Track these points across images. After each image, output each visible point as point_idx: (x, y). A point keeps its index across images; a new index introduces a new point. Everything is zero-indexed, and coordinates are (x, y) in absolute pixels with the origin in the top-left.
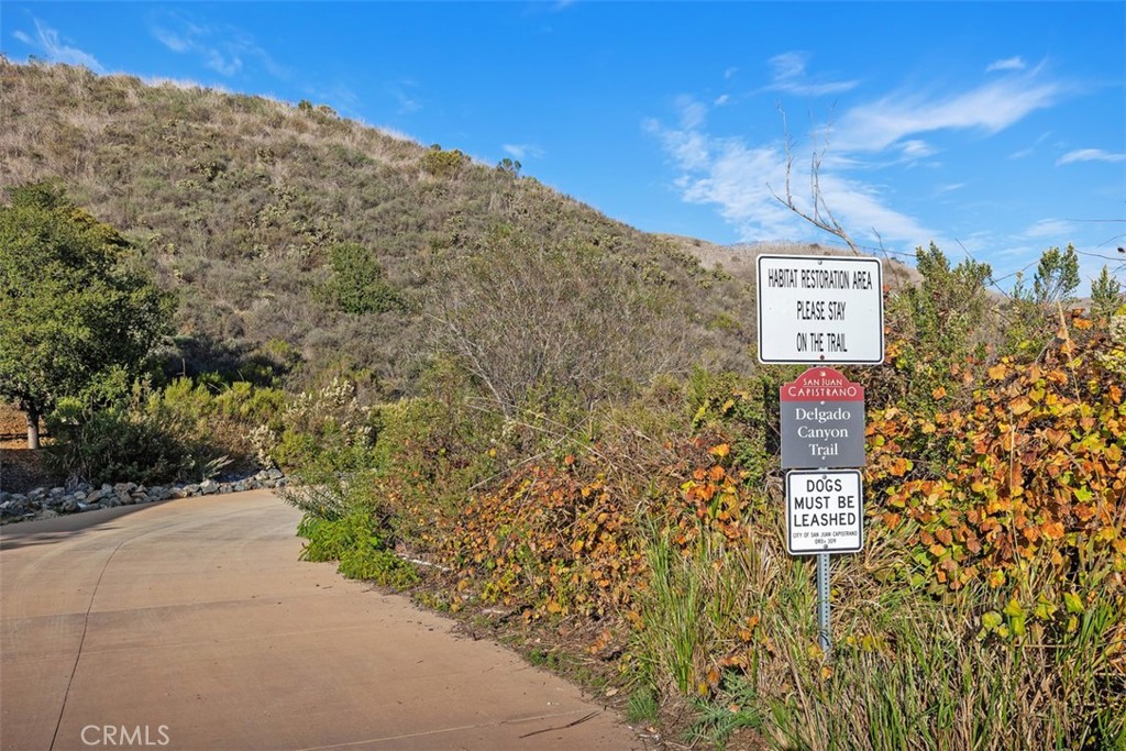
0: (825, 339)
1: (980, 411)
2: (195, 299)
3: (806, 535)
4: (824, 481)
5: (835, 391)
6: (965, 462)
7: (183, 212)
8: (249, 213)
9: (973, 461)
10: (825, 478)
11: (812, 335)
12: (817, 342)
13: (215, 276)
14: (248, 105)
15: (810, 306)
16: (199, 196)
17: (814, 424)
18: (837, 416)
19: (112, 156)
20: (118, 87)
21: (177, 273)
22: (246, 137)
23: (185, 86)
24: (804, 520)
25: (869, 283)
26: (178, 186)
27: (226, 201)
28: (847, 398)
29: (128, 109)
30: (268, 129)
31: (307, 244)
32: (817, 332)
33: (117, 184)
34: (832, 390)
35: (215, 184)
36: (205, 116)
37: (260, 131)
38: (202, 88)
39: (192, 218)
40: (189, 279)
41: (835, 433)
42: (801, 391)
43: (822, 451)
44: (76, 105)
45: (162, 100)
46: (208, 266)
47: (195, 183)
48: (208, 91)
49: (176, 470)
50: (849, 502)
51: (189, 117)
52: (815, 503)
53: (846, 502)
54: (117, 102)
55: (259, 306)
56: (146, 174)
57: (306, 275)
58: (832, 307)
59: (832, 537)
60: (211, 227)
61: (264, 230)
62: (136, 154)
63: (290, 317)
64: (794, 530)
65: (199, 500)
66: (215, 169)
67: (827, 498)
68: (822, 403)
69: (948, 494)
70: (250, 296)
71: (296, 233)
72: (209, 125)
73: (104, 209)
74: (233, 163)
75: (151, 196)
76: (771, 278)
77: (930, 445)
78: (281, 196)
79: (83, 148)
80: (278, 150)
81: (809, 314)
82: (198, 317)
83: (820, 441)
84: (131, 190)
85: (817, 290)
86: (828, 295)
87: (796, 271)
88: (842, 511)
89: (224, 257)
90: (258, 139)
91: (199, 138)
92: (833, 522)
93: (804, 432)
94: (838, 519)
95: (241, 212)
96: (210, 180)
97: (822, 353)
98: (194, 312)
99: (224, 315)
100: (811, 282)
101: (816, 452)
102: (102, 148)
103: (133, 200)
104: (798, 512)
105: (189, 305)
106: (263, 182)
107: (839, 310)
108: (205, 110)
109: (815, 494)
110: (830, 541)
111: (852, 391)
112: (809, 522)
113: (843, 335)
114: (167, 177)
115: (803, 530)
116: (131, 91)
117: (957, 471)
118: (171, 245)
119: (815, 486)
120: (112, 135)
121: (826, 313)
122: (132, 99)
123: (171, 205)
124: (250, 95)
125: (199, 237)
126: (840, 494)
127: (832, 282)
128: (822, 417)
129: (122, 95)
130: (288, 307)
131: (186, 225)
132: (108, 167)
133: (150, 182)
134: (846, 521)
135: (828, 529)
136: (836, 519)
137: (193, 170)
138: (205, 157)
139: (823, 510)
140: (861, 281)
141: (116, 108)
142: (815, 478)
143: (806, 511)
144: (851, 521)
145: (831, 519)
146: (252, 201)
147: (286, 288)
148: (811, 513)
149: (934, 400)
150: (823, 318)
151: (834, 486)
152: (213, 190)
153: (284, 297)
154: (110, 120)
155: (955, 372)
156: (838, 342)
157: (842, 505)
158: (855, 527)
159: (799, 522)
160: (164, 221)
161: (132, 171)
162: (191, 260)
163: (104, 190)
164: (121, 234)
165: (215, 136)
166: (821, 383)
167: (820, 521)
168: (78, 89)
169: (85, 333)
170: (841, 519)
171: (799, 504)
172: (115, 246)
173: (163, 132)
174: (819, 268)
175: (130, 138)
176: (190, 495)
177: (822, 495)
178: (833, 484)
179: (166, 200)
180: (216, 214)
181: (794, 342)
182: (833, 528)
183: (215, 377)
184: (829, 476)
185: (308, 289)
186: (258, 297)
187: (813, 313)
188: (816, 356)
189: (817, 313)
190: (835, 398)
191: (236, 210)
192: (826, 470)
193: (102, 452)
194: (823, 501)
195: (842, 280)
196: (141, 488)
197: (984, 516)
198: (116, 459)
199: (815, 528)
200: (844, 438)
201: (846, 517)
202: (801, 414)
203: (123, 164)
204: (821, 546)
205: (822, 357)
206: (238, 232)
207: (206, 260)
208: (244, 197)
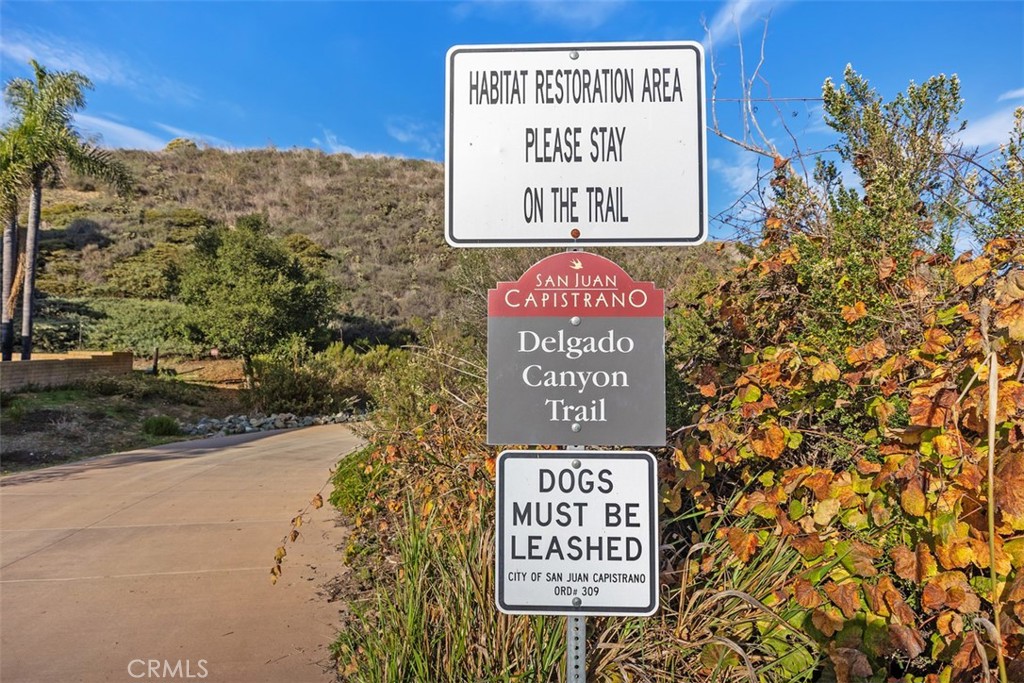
0: (582, 198)
1: (932, 340)
2: (369, 291)
3: (536, 577)
4: (576, 472)
5: (601, 298)
6: (893, 442)
7: (366, 235)
8: (408, 234)
9: (911, 440)
10: (578, 466)
11: (555, 190)
12: (564, 204)
13: (383, 276)
14: (415, 165)
15: (551, 138)
16: (378, 224)
17: (558, 362)
18: (606, 345)
19: (328, 203)
20: (337, 160)
21: (359, 274)
22: (411, 186)
23: (377, 156)
24: (531, 547)
25: (677, 89)
26: (366, 219)
27: (395, 227)
28: (628, 311)
29: (341, 173)
30: (426, 180)
31: (445, 253)
32: (565, 185)
33: (330, 220)
34: (595, 295)
35: (390, 216)
36: (387, 174)
37: (422, 181)
38: (388, 157)
39: (372, 239)
40: (367, 278)
41: (601, 379)
42: (531, 298)
43: (572, 414)
44: (310, 173)
45: (362, 166)
46: (380, 269)
47: (376, 217)
48: (392, 158)
49: (323, 405)
50: (629, 515)
51: (378, 176)
52: (555, 515)
53: (622, 514)
54: (335, 168)
55: (411, 294)
56: (348, 212)
57: (442, 273)
58: (598, 138)
59: (591, 583)
60: (385, 244)
61: (417, 244)
62: (343, 201)
63: (430, 302)
64: (511, 565)
65: (332, 426)
66: (390, 207)
67: (581, 505)
68: (574, 320)
69: (859, 500)
70: (403, 288)
71: (438, 246)
72: (389, 179)
73: (319, 236)
74: (401, 203)
75: (349, 226)
76: (474, 87)
77: (839, 404)
78: (430, 222)
79: (311, 198)
80: (431, 193)
81: (550, 152)
82: (368, 303)
83: (568, 394)
84: (337, 223)
85: (568, 107)
86: (589, 115)
87: (524, 73)
88: (613, 532)
89: (390, 263)
90: (420, 186)
91: (382, 188)
92: (595, 554)
93: (535, 376)
94: (605, 548)
95: (403, 234)
96: (387, 214)
97: (574, 226)
98: (366, 299)
99: (385, 301)
100: (554, 92)
101: (560, 413)
102: (323, 197)
103: (338, 229)
104: (519, 532)
105: (364, 295)
106: (420, 213)
107: (611, 143)
108: (388, 170)
109: (556, 496)
110: (587, 592)
111: (638, 298)
112: (542, 551)
113: (620, 191)
114: (360, 214)
115: (528, 566)
116: (344, 162)
117: (880, 459)
118: (357, 257)
119: (557, 481)
120: (329, 189)
121: (586, 149)
122: (345, 166)
123: (360, 231)
124: (418, 160)
125: (374, 250)
126: (610, 498)
127: (597, 90)
128: (573, 348)
129: (339, 165)
130: (428, 295)
131: (368, 243)
132: (325, 210)
133: (348, 217)
134: (621, 552)
135: (581, 566)
136: (599, 548)
137: (376, 209)
138: (384, 200)
139: (574, 529)
140: (658, 86)
141: (334, 173)
142: (557, 465)
143: (535, 529)
144: (634, 553)
145: (590, 548)
146: (412, 226)
147: (428, 282)
148: (548, 533)
149: (846, 325)
150: (578, 159)
151: (598, 483)
152: (388, 221)
153: (426, 289)
154: (329, 180)
155: (885, 273)
156: (608, 204)
157: (613, 520)
158: (642, 566)
159: (523, 549)
160: (355, 241)
161: (340, 211)
162: (369, 266)
163: (321, 223)
164: (327, 251)
165: (392, 186)
166: (572, 284)
167: (566, 549)
168: (313, 164)
169: (271, 311)
170: (610, 548)
171: (522, 514)
172: (322, 258)
173: (360, 185)
174: (572, 66)
175: (340, 191)
176: (326, 423)
177: (570, 498)
178: (595, 478)
179: (358, 228)
180: (388, 236)
181: (517, 205)
182: (594, 565)
183: (366, 342)
184: (586, 463)
185: (442, 283)
186: (409, 289)
187: (558, 149)
188: (564, 230)
189: (565, 149)
190: (601, 311)
191: (400, 232)
192: (580, 450)
193: (273, 392)
194: (573, 512)
195: (622, 86)
196: (294, 417)
197: (932, 571)
198: (283, 397)
199: (555, 564)
200: (620, 388)
201: (621, 545)
202: (530, 342)
203: (334, 206)
204: (568, 601)
205: (576, 233)
206: (400, 247)
207: (379, 266)
208: (406, 224)
